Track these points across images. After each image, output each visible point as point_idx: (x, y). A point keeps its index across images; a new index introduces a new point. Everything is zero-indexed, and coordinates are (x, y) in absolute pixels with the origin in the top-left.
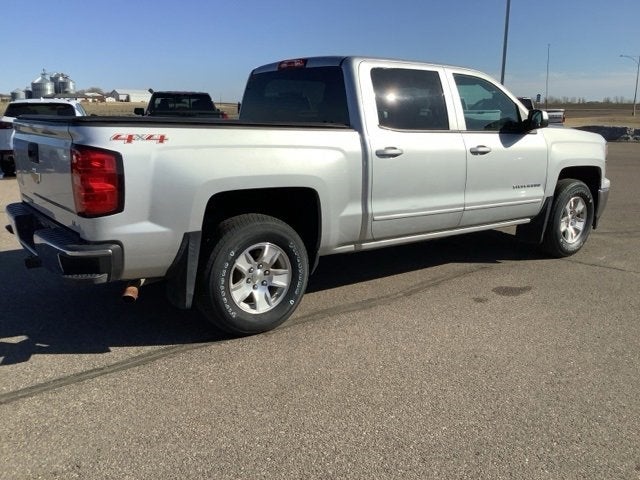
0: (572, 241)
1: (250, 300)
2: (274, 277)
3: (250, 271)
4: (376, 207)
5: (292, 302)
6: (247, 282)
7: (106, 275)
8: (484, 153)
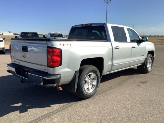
0: (149, 69)
1: (88, 89)
2: (93, 82)
3: (88, 81)
4: (115, 62)
5: (97, 88)
6: (87, 84)
7: (56, 84)
8: (134, 48)
